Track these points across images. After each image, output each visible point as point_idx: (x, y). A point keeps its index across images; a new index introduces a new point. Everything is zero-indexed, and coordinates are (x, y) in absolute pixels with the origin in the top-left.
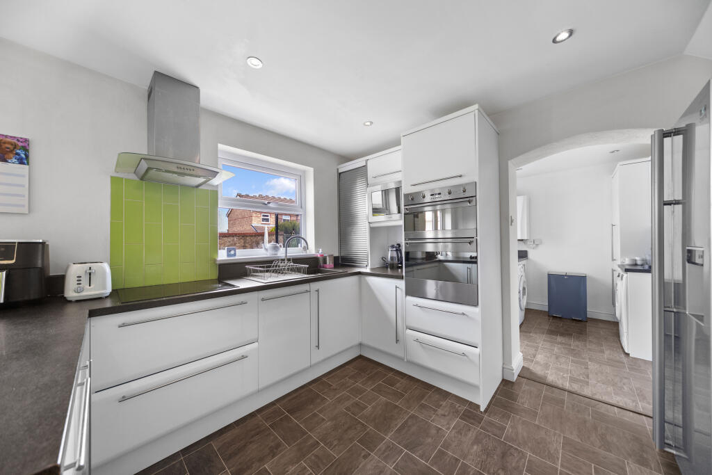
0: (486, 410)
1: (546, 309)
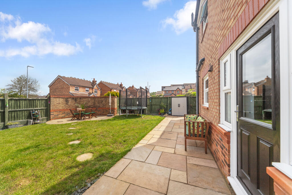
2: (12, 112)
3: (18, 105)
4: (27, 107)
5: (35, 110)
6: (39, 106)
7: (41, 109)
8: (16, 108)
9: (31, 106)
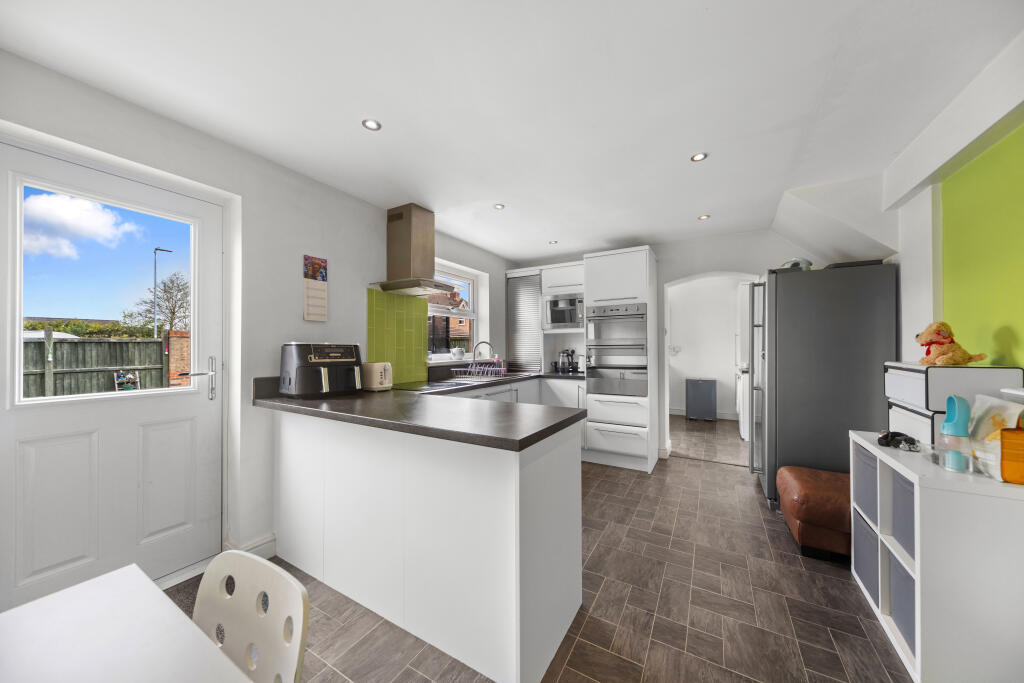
0: (652, 473)
1: (684, 414)
2: (64, 373)
3: (81, 357)
4: (105, 364)
5: (128, 371)
6: (136, 363)
7: (145, 369)
8: (74, 366)
9: (114, 360)
